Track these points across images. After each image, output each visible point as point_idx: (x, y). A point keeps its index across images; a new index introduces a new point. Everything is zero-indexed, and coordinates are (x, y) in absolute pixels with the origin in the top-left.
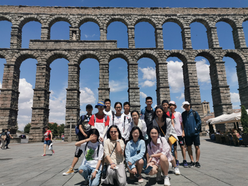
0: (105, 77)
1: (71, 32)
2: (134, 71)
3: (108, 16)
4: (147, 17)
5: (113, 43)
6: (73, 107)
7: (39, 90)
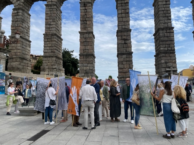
6: (170, 51)
7: (124, 32)
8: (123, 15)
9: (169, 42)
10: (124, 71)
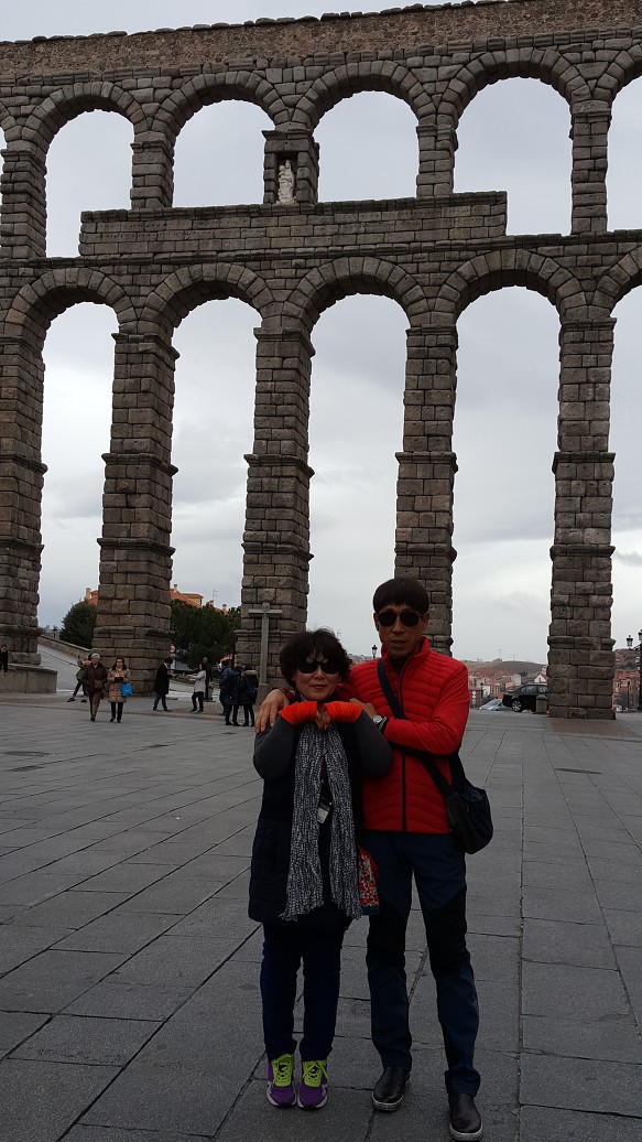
5: (487, 209)
6: (276, 543)
7: (125, 462)
8: (131, 398)
9: (274, 510)
10: (114, 610)
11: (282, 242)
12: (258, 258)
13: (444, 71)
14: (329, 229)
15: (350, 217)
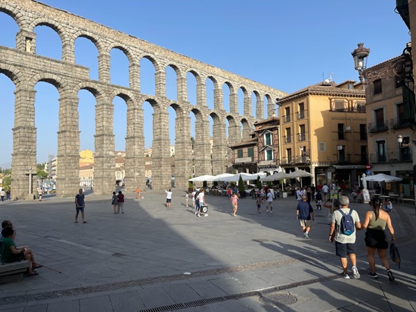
0: (75, 116)
1: (25, 38)
2: (109, 113)
3: (77, 29)
4: (124, 46)
5: (84, 70)
6: (30, 152)
11: (28, 63)
12: (20, 66)
13: (72, 31)
14: (43, 64)
15: (48, 62)
